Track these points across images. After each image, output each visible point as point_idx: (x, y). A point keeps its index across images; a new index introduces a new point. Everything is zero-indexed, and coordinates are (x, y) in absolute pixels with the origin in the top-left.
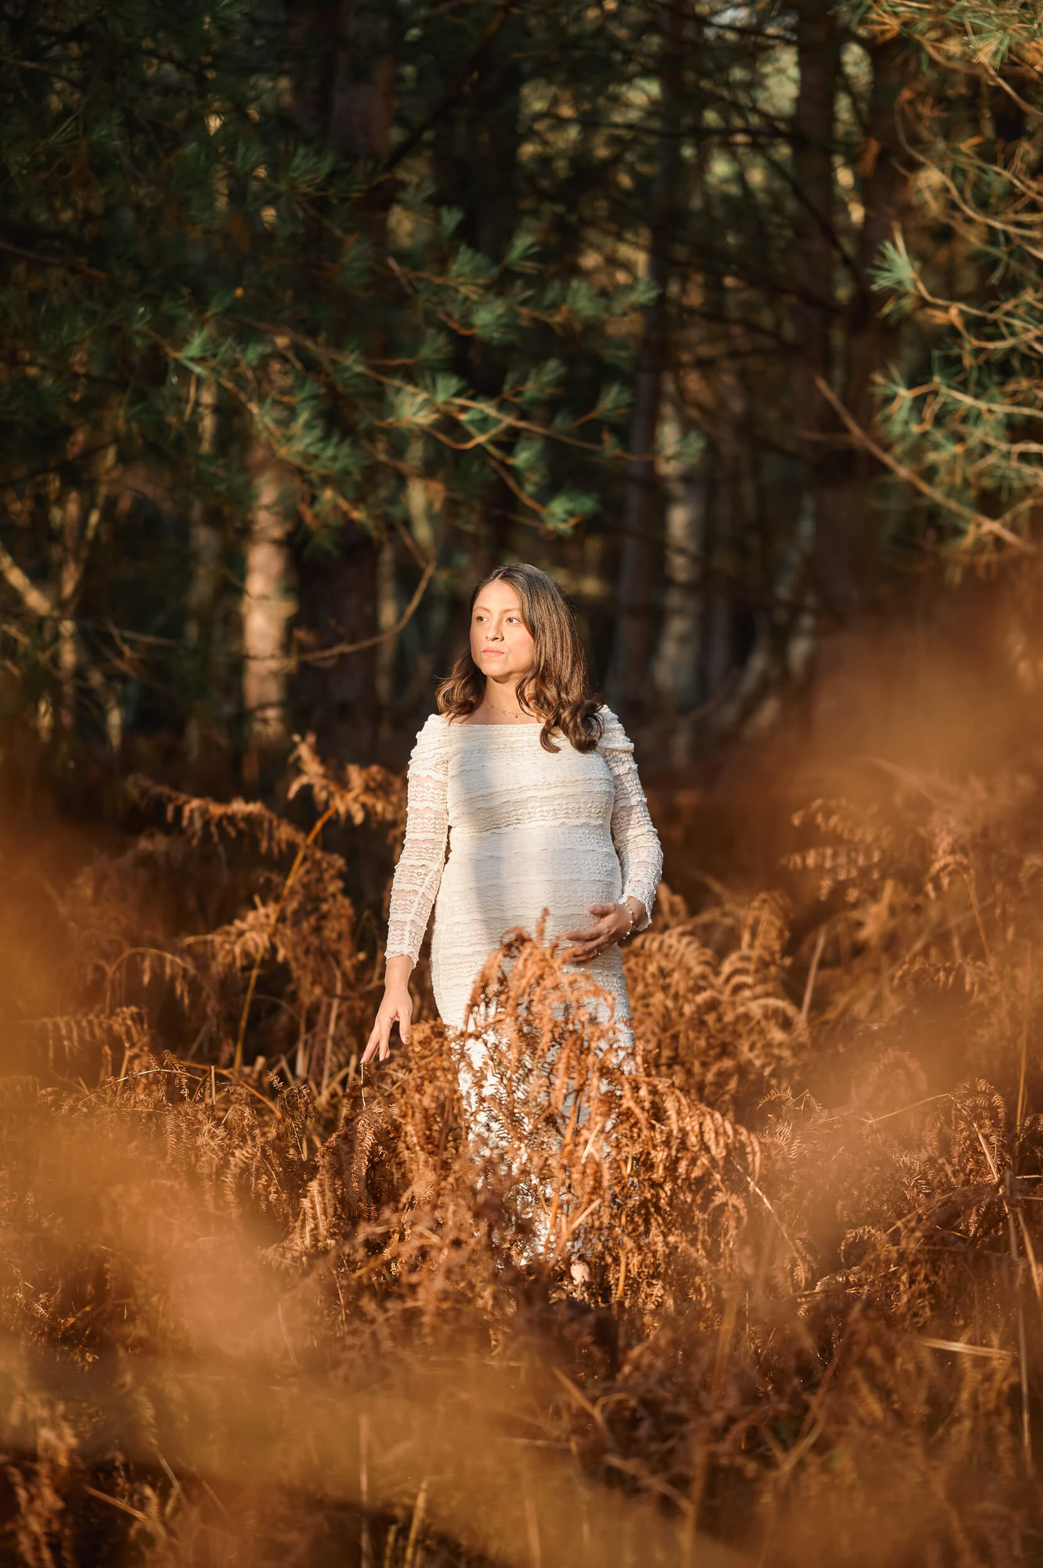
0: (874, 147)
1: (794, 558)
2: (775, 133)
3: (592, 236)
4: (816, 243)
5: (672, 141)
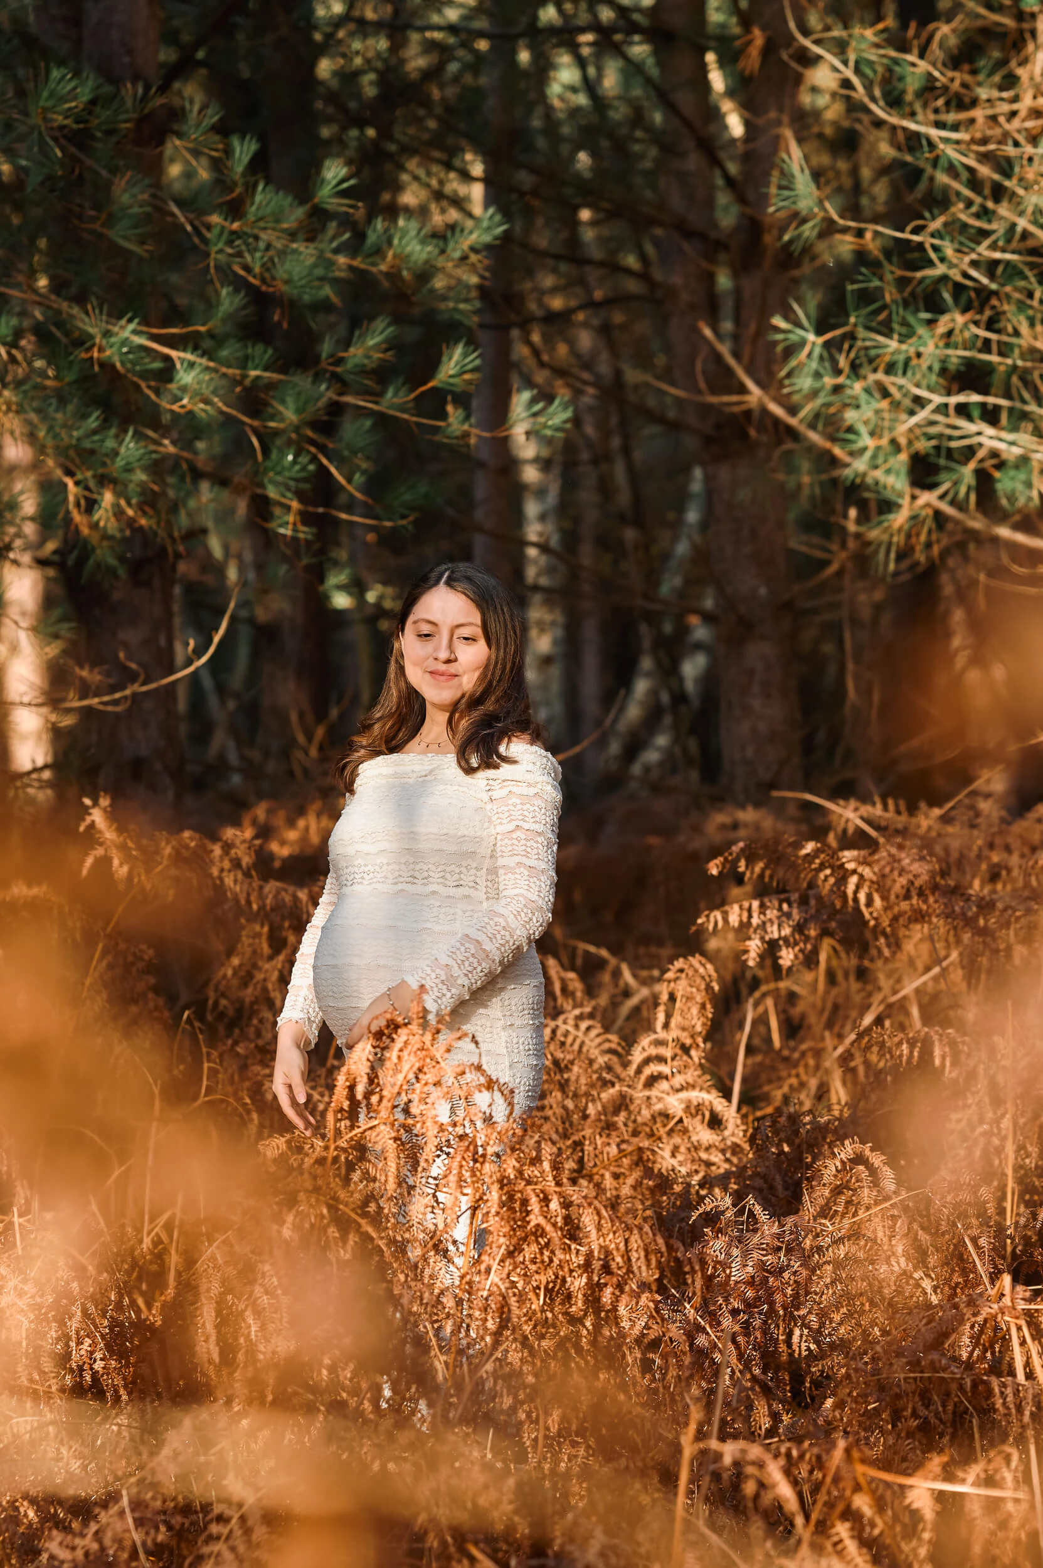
0: (758, 37)
1: (682, 548)
2: (633, 28)
3: (412, 164)
4: (693, 162)
5: (505, 43)
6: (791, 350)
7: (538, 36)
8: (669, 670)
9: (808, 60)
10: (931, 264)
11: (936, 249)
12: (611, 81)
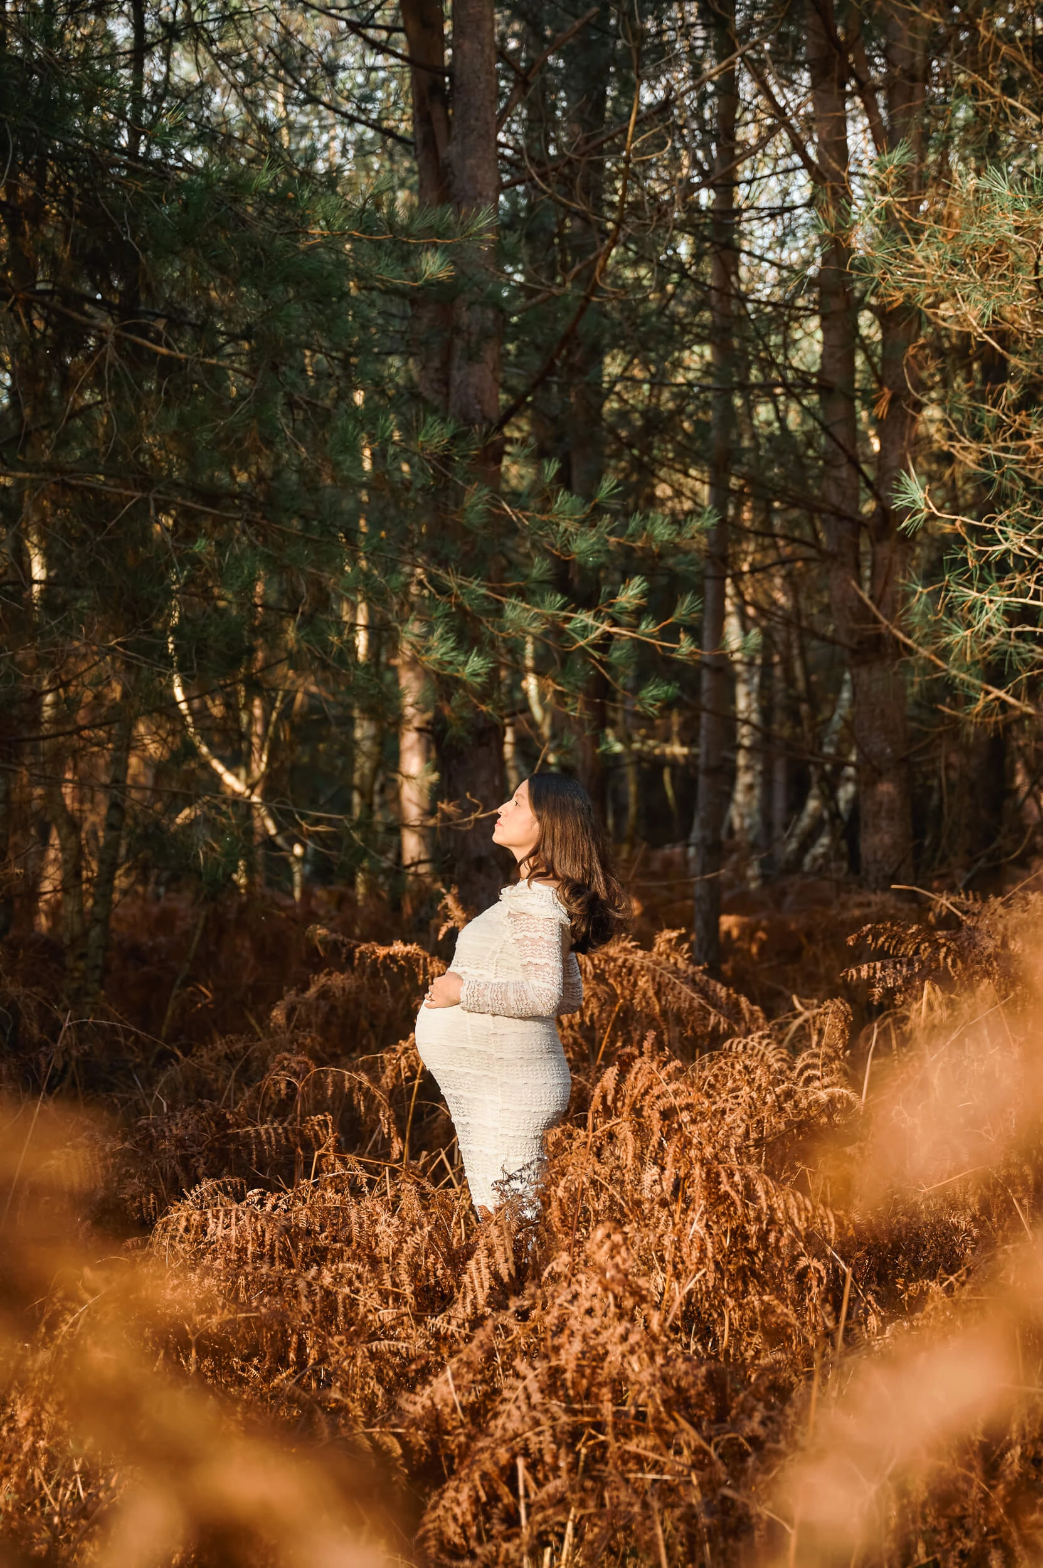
0: (887, 393)
1: (837, 723)
2: (807, 385)
3: (662, 473)
4: (844, 472)
5: (725, 394)
6: (906, 597)
7: (745, 388)
8: (829, 797)
9: (919, 406)
10: (999, 542)
11: (1002, 532)
12: (793, 419)
